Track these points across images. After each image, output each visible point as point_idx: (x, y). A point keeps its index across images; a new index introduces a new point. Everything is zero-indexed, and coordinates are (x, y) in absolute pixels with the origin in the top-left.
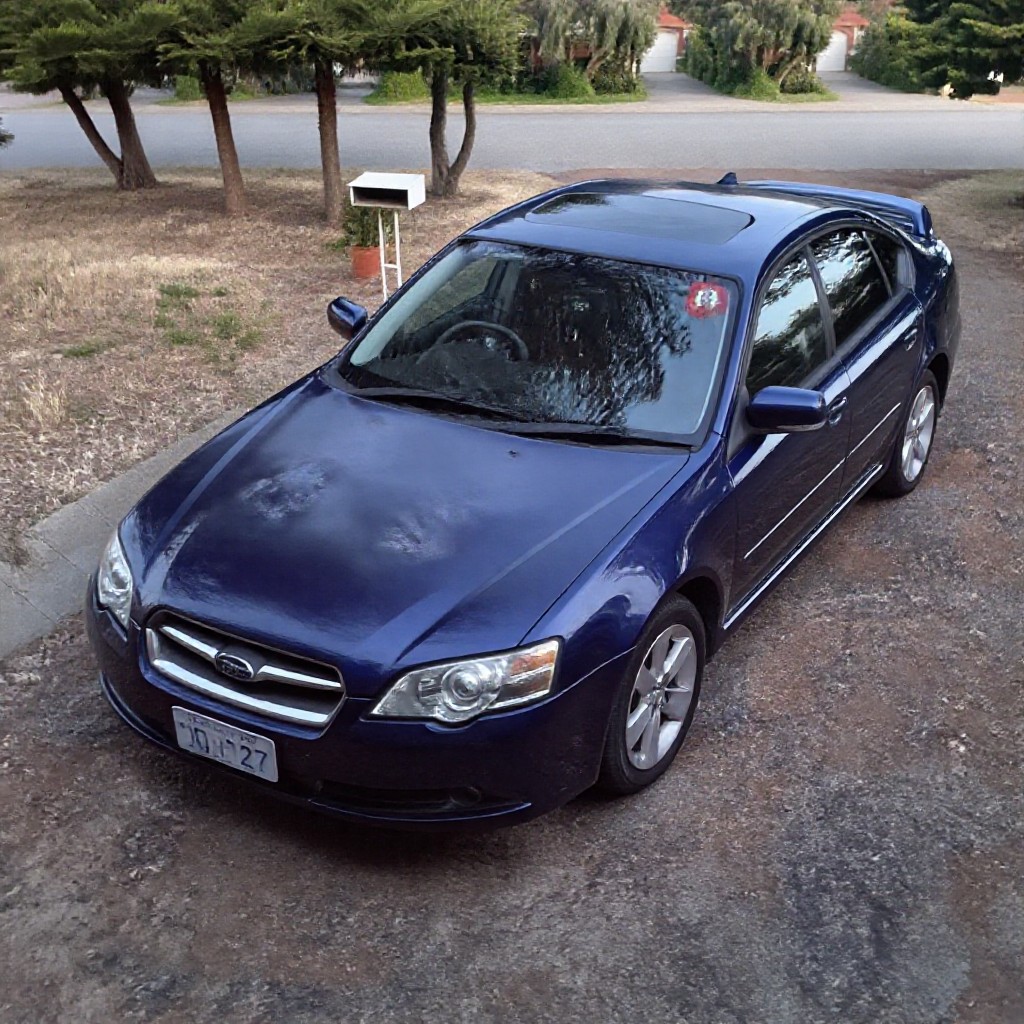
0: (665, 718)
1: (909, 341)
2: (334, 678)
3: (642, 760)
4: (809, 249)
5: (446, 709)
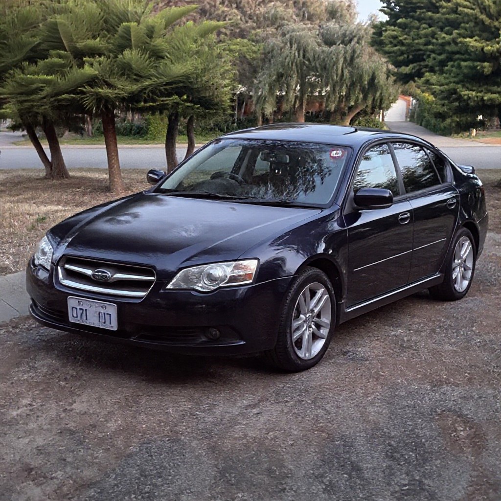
1: (451, 204)
2: (152, 275)
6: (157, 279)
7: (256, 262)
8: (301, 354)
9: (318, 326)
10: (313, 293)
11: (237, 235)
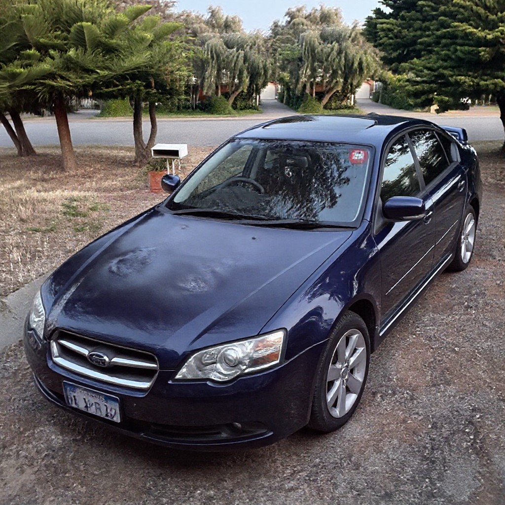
0: (348, 390)
1: (461, 187)
2: (153, 361)
3: (337, 413)
4: (407, 136)
6: (161, 368)
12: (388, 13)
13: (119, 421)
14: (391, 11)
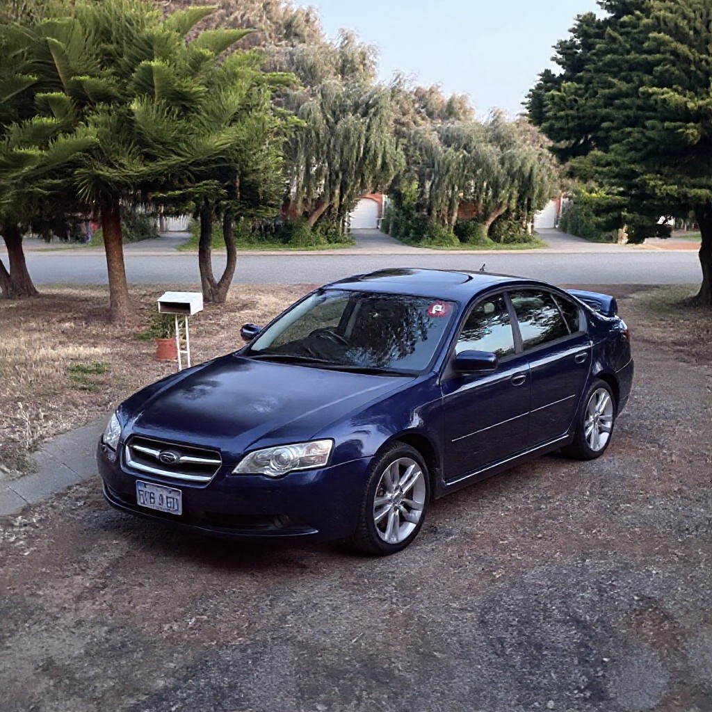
1: (580, 358)
2: (218, 458)
5: (272, 470)
6: (223, 462)
7: (330, 442)
8: (386, 537)
9: (409, 508)
10: (403, 470)
11: (312, 412)
12: (557, 75)
13: (180, 514)
14: (563, 72)
